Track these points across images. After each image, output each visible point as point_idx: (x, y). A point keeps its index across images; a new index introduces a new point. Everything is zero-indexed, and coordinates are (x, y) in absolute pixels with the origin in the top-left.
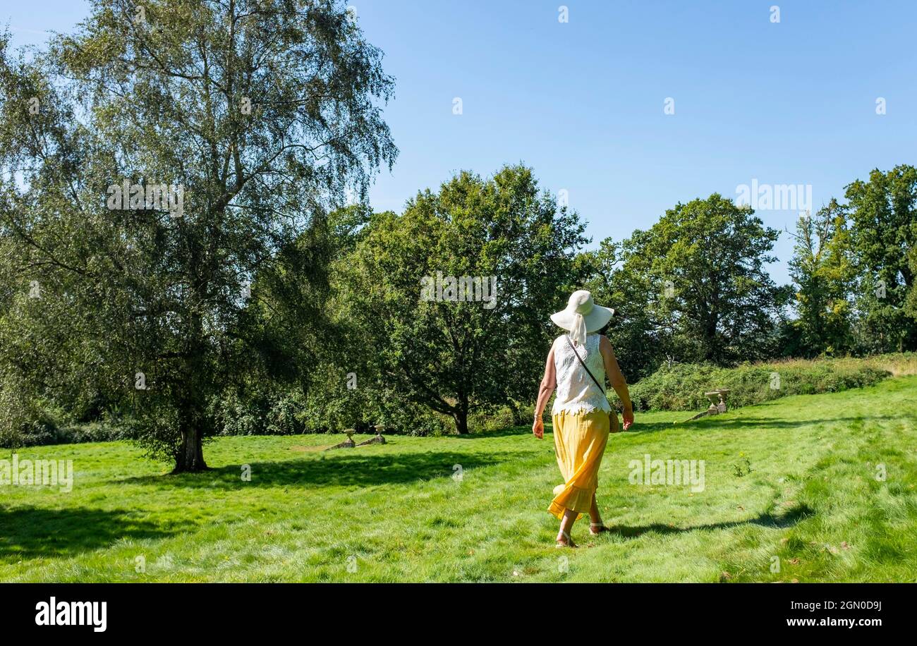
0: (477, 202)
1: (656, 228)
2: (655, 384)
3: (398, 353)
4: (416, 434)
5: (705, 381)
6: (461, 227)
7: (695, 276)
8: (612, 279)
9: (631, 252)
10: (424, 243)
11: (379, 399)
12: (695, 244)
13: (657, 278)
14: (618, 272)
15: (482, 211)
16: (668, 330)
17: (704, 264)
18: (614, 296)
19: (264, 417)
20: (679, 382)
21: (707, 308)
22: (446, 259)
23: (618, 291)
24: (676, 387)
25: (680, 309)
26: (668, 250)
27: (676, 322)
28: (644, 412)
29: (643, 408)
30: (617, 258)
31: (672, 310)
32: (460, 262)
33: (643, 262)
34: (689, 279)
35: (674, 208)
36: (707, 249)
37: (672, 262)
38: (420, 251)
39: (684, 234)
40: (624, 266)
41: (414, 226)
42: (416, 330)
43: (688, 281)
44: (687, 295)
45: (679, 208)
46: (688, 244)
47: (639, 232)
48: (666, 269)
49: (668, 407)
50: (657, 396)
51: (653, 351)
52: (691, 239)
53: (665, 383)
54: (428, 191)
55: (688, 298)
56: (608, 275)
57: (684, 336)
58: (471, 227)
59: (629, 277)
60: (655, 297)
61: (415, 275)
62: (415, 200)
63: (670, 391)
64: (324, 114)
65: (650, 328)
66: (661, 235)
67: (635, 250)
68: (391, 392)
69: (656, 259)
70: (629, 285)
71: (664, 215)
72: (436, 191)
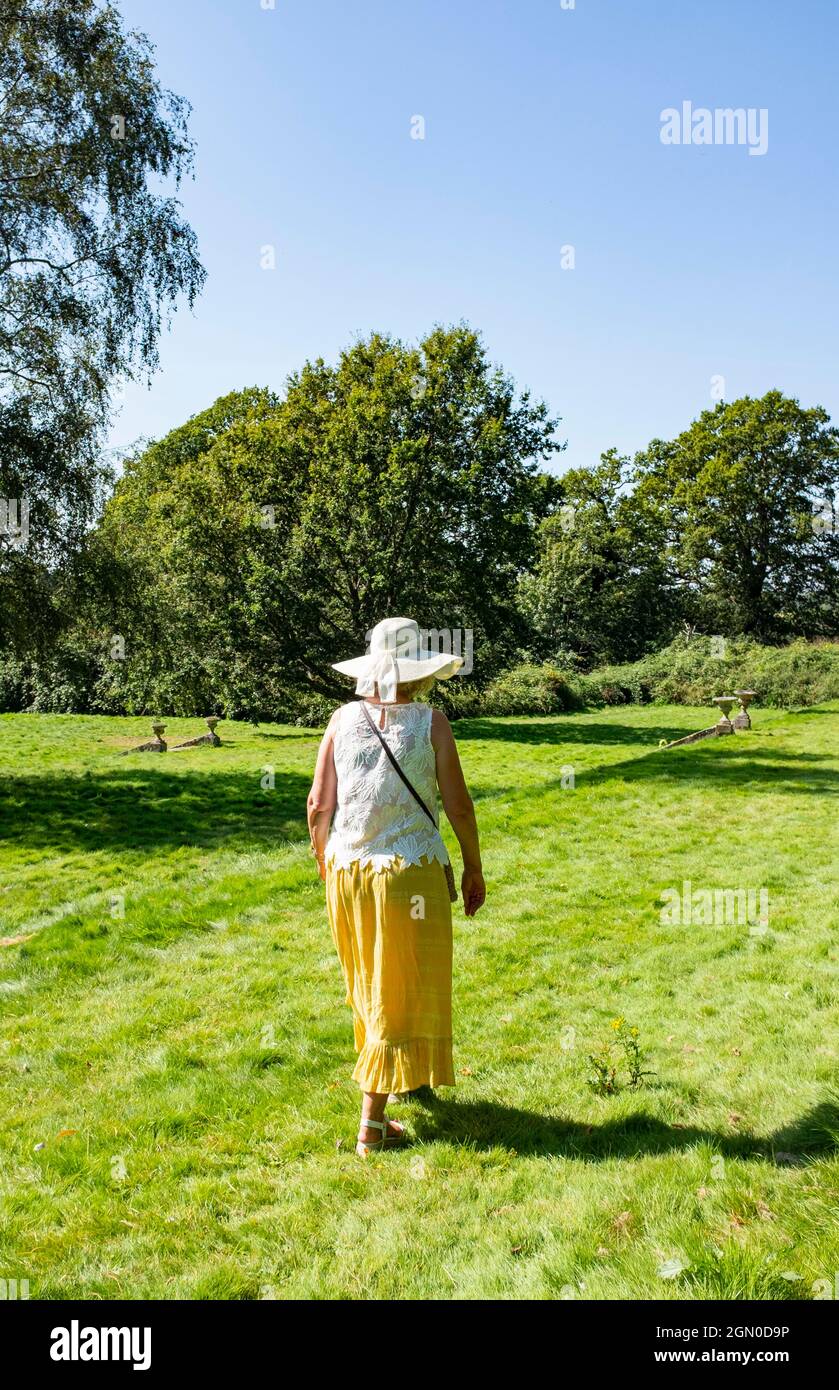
0: (390, 380)
1: (684, 438)
2: (664, 665)
3: (256, 607)
4: (302, 724)
5: (738, 663)
6: (362, 418)
7: (737, 509)
8: (613, 508)
9: (646, 471)
10: (306, 440)
11: (226, 674)
12: (739, 463)
13: (681, 510)
14: (623, 500)
15: (397, 394)
16: (693, 585)
17: (750, 492)
18: (618, 534)
19: (89, 688)
20: (699, 664)
21: (750, 557)
22: (335, 467)
23: (624, 526)
24: (694, 670)
25: (712, 557)
26: (699, 470)
27: (705, 575)
28: (644, 705)
29: (643, 699)
30: (624, 478)
31: (701, 558)
32: (356, 472)
33: (662, 485)
34: (727, 513)
35: (713, 410)
36: (757, 471)
37: (703, 488)
38: (299, 452)
39: (725, 448)
40: (635, 491)
41: (295, 414)
42: (285, 573)
43: (725, 517)
44: (723, 537)
45: (721, 409)
46: (728, 462)
47: (659, 443)
48: (694, 498)
49: (680, 700)
50: (665, 682)
51: (669, 615)
52: (735, 456)
53: (679, 664)
54: (321, 362)
55: (724, 541)
56: (609, 503)
57: (714, 597)
58: (376, 418)
59: (640, 506)
60: (678, 536)
61: (291, 490)
62: (300, 374)
63: (685, 676)
64: (85, 208)
65: (666, 582)
66: (690, 448)
67: (652, 468)
68: (243, 665)
69: (683, 482)
70: (639, 518)
71: (699, 419)
72: (333, 363)
